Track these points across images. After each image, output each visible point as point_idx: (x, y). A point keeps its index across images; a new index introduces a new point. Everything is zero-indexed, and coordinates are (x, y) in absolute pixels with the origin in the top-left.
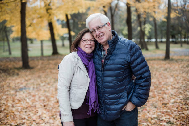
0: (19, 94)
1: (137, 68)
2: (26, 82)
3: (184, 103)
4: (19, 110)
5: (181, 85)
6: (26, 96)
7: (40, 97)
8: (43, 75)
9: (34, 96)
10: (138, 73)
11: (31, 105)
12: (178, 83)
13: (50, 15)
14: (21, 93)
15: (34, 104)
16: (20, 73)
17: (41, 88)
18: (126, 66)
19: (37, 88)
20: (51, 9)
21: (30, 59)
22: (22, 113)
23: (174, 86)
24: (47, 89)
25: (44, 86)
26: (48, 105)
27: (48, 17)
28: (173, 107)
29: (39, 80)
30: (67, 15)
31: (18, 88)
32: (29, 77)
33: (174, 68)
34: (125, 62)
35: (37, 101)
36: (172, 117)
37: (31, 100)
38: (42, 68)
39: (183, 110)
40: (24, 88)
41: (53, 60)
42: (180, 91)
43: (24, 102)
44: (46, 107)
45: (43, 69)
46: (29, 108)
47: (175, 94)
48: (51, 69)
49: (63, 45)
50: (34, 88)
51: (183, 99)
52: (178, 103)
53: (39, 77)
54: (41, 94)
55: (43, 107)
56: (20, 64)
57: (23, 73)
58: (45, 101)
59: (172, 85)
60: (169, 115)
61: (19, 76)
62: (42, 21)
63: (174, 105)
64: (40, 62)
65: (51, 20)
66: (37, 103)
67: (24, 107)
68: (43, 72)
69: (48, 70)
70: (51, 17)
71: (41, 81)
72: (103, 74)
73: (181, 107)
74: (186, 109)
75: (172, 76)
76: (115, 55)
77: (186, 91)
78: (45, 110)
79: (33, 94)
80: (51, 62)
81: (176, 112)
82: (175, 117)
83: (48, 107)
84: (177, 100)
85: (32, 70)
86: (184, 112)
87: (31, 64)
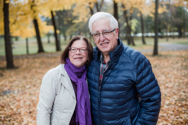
0: (3, 99)
1: (144, 88)
2: (10, 84)
3: (180, 105)
4: (2, 119)
5: (174, 83)
6: (10, 101)
7: (25, 102)
8: (28, 76)
9: (18, 101)
10: (146, 94)
11: (15, 112)
12: (170, 82)
13: (35, 12)
14: (5, 97)
15: (19, 110)
16: (4, 74)
17: (26, 91)
18: (129, 86)
19: (22, 91)
20: (35, 6)
21: (14, 58)
22: (5, 122)
23: (167, 85)
24: (33, 92)
25: (30, 88)
26: (34, 111)
27: (33, 15)
28: (169, 110)
29: (24, 82)
30: (52, 12)
31: (2, 91)
32: (14, 78)
33: (164, 64)
34: (129, 81)
35: (22, 107)
36: (170, 123)
37: (15, 105)
38: (27, 67)
39: (180, 113)
40: (8, 91)
41: (39, 58)
42: (174, 91)
43: (7, 108)
44: (31, 115)
45: (28, 69)
46: (13, 116)
47: (168, 95)
48: (36, 68)
49: (49, 42)
50: (18, 91)
51: (178, 100)
52: (173, 105)
53: (25, 78)
54: (27, 99)
55: (28, 114)
56: (5, 63)
57: (8, 73)
58: (31, 107)
59: (164, 85)
60: (166, 120)
61: (3, 77)
62: (27, 18)
63: (169, 108)
64: (26, 60)
65: (35, 17)
66: (22, 109)
67: (8, 115)
68: (28, 72)
69: (34, 70)
70: (35, 14)
71: (27, 82)
72: (100, 94)
73: (178, 110)
74: (183, 112)
75: (163, 74)
76: (117, 71)
77: (180, 90)
78: (31, 118)
79: (17, 98)
80: (36, 60)
81: (173, 116)
82: (173, 122)
83: (34, 114)
84: (172, 101)
85: (17, 70)
86: (182, 115)
87: (15, 63)
